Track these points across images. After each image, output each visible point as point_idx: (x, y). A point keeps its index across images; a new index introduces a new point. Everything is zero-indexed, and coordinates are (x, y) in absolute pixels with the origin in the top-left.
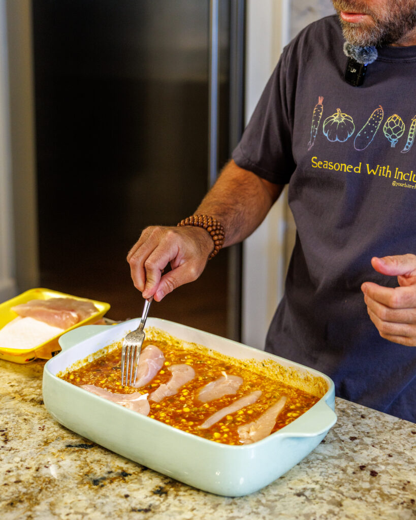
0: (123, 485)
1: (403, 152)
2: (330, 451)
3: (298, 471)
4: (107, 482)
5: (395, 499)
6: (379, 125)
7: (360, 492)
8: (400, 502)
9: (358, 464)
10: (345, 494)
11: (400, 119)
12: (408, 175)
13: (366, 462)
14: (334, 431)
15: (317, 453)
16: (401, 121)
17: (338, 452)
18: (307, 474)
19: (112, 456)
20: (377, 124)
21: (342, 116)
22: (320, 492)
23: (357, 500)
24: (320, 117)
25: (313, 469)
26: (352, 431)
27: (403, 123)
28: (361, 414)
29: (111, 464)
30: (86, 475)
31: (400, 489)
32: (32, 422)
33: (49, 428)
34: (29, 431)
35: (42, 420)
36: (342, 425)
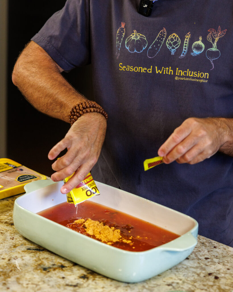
0: (62, 272)
1: (181, 57)
3: (170, 273)
4: (51, 270)
6: (164, 41)
7: (207, 286)
9: (208, 272)
11: (177, 36)
12: (186, 72)
13: (213, 272)
16: (178, 37)
17: (196, 265)
18: (175, 275)
19: (55, 256)
20: (162, 40)
21: (138, 35)
22: (182, 285)
24: (123, 36)
25: (179, 273)
27: (179, 39)
29: (55, 261)
30: (39, 265)
31: (231, 287)
32: (6, 235)
33: (16, 239)
34: (4, 239)
35: (12, 234)
36: (201, 251)
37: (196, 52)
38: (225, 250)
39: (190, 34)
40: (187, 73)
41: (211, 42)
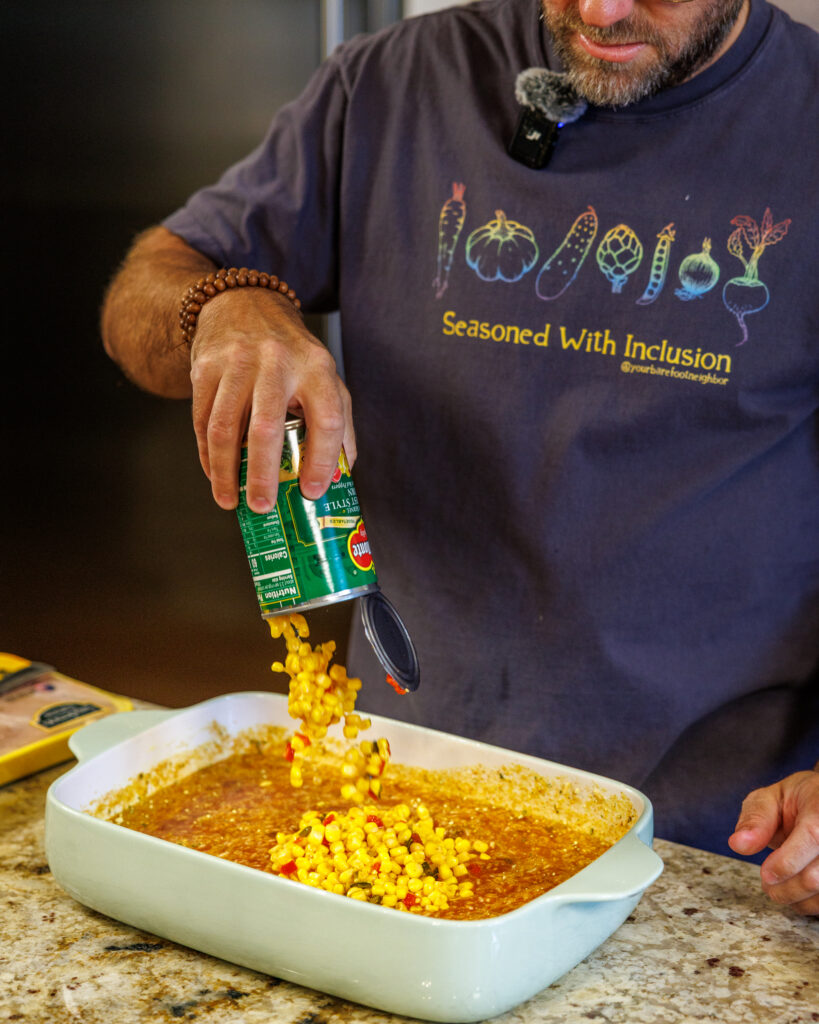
0: (235, 1014)
1: (642, 302)
2: (646, 936)
3: (586, 974)
4: (200, 1010)
5: (782, 1013)
6: (589, 246)
7: (712, 1004)
8: (792, 1019)
9: (704, 956)
10: (682, 1010)
11: (633, 235)
12: (658, 348)
13: (721, 953)
14: (651, 900)
15: (620, 941)
16: (634, 240)
17: (661, 937)
18: (604, 978)
19: (203, 963)
20: (583, 245)
21: (508, 228)
22: (633, 1009)
23: (708, 1018)
24: (460, 229)
25: (615, 968)
26: (686, 898)
27: (639, 244)
28: (702, 867)
30: (154, 999)
31: (789, 997)
32: (27, 909)
33: (63, 917)
34: (23, 924)
35: (46, 902)
36: (666, 887)
37: (691, 289)
38: (741, 876)
39: (672, 229)
40: (660, 352)
41: (741, 257)
